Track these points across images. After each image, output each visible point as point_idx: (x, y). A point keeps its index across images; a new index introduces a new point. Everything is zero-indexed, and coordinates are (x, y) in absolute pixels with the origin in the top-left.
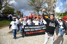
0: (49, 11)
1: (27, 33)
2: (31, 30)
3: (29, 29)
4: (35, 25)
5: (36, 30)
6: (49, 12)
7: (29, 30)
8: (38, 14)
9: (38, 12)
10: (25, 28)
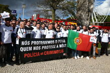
0: (79, 10)
1: (25, 55)
2: (35, 48)
3: (30, 46)
4: (46, 37)
5: (45, 47)
6: (80, 12)
7: (30, 49)
8: (55, 15)
9: (55, 10)
10: (23, 43)
